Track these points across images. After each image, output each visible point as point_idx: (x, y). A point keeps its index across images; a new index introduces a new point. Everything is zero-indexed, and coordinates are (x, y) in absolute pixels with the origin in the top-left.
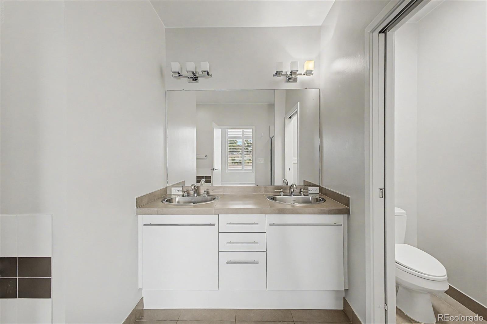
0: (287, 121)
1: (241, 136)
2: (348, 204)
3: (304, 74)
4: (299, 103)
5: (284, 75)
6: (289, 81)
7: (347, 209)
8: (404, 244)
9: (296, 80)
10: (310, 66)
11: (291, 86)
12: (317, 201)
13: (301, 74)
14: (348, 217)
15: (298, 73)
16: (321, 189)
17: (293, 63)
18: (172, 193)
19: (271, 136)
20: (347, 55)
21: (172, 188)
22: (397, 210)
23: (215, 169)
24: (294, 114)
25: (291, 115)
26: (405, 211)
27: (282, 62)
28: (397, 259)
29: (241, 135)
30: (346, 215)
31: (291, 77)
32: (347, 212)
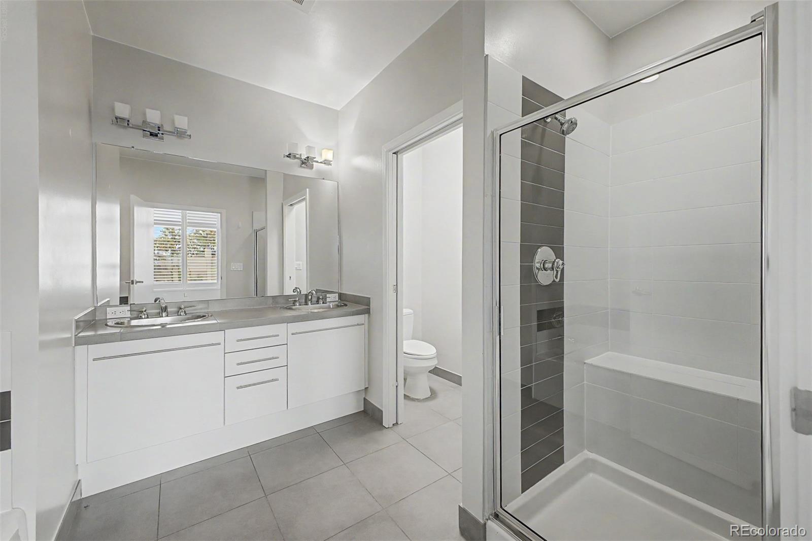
0: (286, 209)
1: (180, 222)
2: (368, 304)
3: (321, 163)
4: (308, 189)
5: (298, 158)
6: (302, 166)
7: (368, 308)
8: (412, 339)
9: (311, 167)
10: (328, 155)
11: (304, 172)
12: (338, 306)
13: (317, 162)
14: (369, 316)
15: (315, 159)
16: (341, 296)
17: (309, 148)
18: (108, 318)
19: (256, 227)
20: (361, 152)
21: (108, 309)
22: (405, 311)
23: (137, 282)
24: (299, 202)
25: (293, 202)
26: (412, 309)
27: (297, 144)
28: (405, 350)
29: (180, 220)
30: (367, 315)
31: (306, 162)
32: (367, 311)
